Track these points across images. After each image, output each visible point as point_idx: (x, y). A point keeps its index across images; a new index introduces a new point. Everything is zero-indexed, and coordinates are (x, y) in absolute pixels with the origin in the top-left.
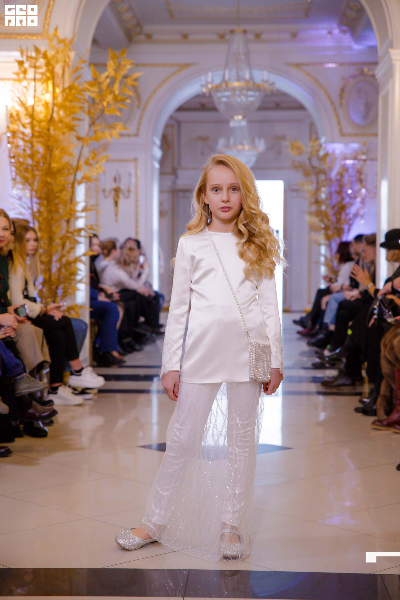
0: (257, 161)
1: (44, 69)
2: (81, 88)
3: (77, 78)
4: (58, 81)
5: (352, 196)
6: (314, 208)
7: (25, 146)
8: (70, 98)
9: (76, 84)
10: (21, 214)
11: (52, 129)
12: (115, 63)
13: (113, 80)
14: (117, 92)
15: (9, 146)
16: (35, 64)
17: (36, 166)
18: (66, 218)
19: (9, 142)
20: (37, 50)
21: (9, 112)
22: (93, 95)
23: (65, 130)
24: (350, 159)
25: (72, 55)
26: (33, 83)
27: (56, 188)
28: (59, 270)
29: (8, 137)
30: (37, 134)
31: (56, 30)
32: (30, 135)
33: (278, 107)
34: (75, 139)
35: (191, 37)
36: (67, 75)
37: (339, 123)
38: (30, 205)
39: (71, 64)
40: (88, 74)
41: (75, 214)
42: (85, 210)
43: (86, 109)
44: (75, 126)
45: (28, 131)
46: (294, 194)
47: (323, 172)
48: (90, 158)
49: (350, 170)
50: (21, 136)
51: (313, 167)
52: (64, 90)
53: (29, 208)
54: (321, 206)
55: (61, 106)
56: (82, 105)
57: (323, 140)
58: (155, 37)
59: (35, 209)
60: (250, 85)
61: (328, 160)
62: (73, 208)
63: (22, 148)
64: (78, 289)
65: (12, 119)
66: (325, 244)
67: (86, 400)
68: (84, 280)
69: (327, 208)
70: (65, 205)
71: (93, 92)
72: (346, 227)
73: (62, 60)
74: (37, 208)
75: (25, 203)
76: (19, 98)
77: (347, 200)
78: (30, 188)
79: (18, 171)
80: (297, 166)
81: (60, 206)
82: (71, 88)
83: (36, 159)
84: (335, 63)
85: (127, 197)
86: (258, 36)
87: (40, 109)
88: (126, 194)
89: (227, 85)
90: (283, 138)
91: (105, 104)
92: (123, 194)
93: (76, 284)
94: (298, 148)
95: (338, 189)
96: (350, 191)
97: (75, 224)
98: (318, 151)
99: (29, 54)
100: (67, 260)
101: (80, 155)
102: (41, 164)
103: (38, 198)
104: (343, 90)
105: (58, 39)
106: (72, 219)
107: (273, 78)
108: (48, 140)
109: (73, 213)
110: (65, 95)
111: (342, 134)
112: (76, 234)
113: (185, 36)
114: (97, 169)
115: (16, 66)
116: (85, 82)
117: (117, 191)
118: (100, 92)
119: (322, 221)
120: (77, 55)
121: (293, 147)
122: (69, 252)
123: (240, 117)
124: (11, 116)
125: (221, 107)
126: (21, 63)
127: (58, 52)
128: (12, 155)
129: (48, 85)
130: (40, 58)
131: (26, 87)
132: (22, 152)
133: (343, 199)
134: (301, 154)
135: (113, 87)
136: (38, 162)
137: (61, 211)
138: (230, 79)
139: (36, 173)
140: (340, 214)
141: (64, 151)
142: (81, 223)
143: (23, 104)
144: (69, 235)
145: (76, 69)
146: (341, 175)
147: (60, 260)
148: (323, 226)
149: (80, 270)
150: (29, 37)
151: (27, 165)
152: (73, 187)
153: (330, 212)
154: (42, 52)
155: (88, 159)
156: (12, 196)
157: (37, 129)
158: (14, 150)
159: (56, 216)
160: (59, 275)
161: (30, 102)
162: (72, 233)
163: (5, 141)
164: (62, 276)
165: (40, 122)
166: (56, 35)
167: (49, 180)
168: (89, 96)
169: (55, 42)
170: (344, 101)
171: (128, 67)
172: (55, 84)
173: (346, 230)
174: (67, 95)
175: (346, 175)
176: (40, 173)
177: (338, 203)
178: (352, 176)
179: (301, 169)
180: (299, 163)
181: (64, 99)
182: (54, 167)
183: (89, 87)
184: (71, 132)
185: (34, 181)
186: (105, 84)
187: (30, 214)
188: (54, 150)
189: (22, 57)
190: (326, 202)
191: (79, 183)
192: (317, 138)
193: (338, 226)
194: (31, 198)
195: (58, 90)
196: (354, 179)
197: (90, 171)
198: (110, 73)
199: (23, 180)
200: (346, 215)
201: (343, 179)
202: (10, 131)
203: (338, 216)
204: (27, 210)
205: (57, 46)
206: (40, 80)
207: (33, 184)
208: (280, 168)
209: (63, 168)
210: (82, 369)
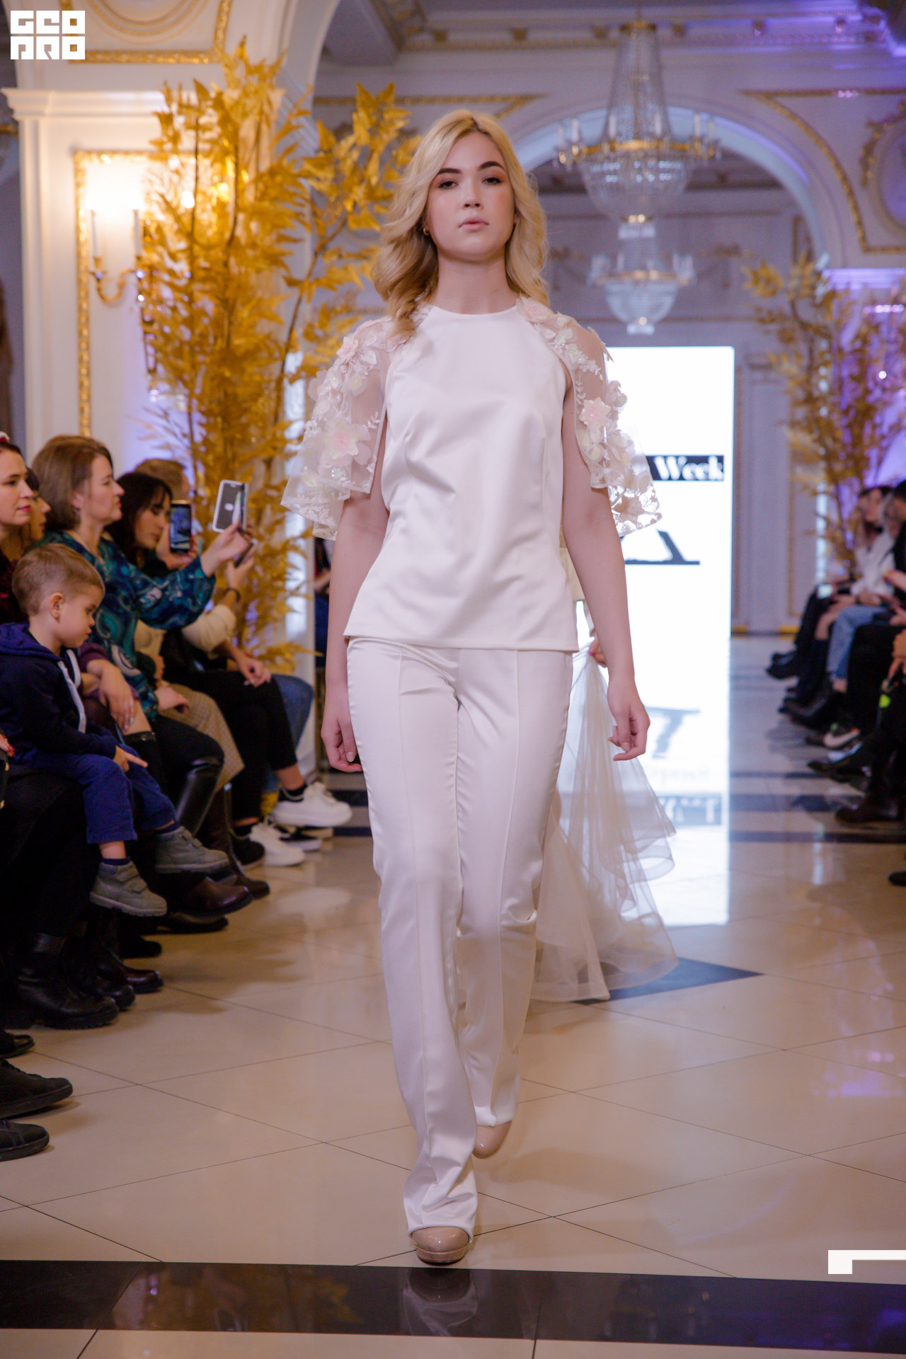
0: (677, 304)
1: (215, 132)
2: (295, 170)
3: (289, 150)
4: (246, 154)
5: (888, 385)
6: (802, 412)
7: (175, 300)
9: (285, 162)
10: (167, 447)
11: (232, 261)
12: (369, 116)
13: (366, 154)
14: (374, 180)
15: (141, 298)
16: (197, 120)
17: (200, 344)
18: (265, 456)
19: (140, 293)
20: (201, 90)
21: (141, 225)
22: (323, 187)
23: (262, 264)
24: (883, 304)
25: (277, 97)
26: (192, 160)
27: (241, 391)
29: (139, 279)
30: (201, 274)
31: (242, 44)
32: (187, 274)
33: (723, 182)
34: (283, 284)
35: (533, 36)
36: (265, 142)
37: (860, 223)
38: (186, 430)
39: (273, 117)
40: (311, 136)
41: (284, 447)
43: (308, 218)
44: (283, 254)
45: (182, 267)
46: (759, 374)
47: (823, 332)
48: (316, 324)
49: (884, 329)
50: (166, 277)
51: (804, 326)
52: (259, 178)
53: (184, 435)
54: (819, 409)
55: (255, 213)
56: (298, 209)
57: (822, 261)
58: (454, 37)
59: (198, 438)
60: (665, 147)
61: (834, 306)
62: (278, 435)
63: (171, 303)
64: (292, 610)
65: (148, 239)
66: (825, 493)
67: (307, 852)
68: (303, 590)
69: (830, 412)
70: (263, 428)
71: (323, 181)
72: (873, 454)
73: (256, 111)
74: (201, 434)
75: (176, 424)
76: (162, 196)
77: (877, 393)
78: (186, 391)
79: (160, 355)
80: (767, 319)
81: (253, 430)
82: (272, 172)
83: (199, 329)
86: (680, 31)
87: (208, 218)
89: (613, 149)
90: (734, 250)
91: (349, 206)
93: (286, 598)
94: (768, 281)
95: (855, 370)
96: (882, 375)
97: (283, 468)
98: (813, 288)
99: (185, 99)
100: (267, 546)
101: (295, 317)
102: (211, 340)
103: (203, 413)
104: (868, 150)
105: (247, 65)
106: (277, 459)
108: (226, 287)
109: (278, 445)
110: (261, 186)
111: (868, 249)
113: (520, 35)
115: (155, 125)
116: (306, 158)
118: (338, 178)
119: (820, 440)
120: (287, 96)
121: (757, 279)
122: (271, 530)
123: (641, 218)
124: (146, 232)
125: (600, 197)
126: (166, 119)
127: (245, 94)
128: (147, 318)
129: (224, 164)
130: (207, 107)
131: (177, 172)
132: (169, 312)
133: (868, 392)
134: (774, 293)
135: (366, 168)
136: (203, 335)
137: (253, 440)
138: (619, 135)
139: (200, 358)
140: (862, 426)
141: (259, 311)
143: (169, 208)
144: (273, 493)
145: (287, 130)
146: (863, 339)
148: (822, 451)
149: (293, 568)
150: (184, 60)
151: (182, 343)
152: (279, 389)
153: (839, 421)
154: (213, 94)
155: (311, 326)
156: (147, 410)
157: (201, 262)
158: (151, 307)
159: (243, 452)
161: (187, 201)
162: (277, 488)
163: (132, 288)
164: (255, 581)
165: (208, 247)
166: (241, 57)
167: (227, 374)
168: (313, 189)
169: (240, 71)
170: (870, 175)
171: (400, 124)
172: (240, 162)
173: (874, 461)
174: (266, 187)
175: (874, 339)
176: (207, 359)
177: (858, 400)
178: (889, 342)
179: (774, 327)
180: (770, 313)
181: (259, 195)
182: (239, 346)
183: (313, 170)
184: (274, 268)
185: (196, 375)
186: (349, 163)
187: (188, 448)
188: (239, 307)
189: (169, 106)
190: (831, 399)
191: (293, 379)
192: (810, 257)
193: (857, 452)
194: (190, 414)
195: (246, 177)
196: (893, 348)
197: (316, 352)
198: (359, 138)
199: (171, 376)
200: (875, 427)
201: (867, 349)
202: (144, 266)
203: (857, 430)
204: (180, 440)
205: (244, 81)
206: (207, 155)
207: (193, 381)
208: (727, 319)
209: (257, 348)
210: (304, 787)
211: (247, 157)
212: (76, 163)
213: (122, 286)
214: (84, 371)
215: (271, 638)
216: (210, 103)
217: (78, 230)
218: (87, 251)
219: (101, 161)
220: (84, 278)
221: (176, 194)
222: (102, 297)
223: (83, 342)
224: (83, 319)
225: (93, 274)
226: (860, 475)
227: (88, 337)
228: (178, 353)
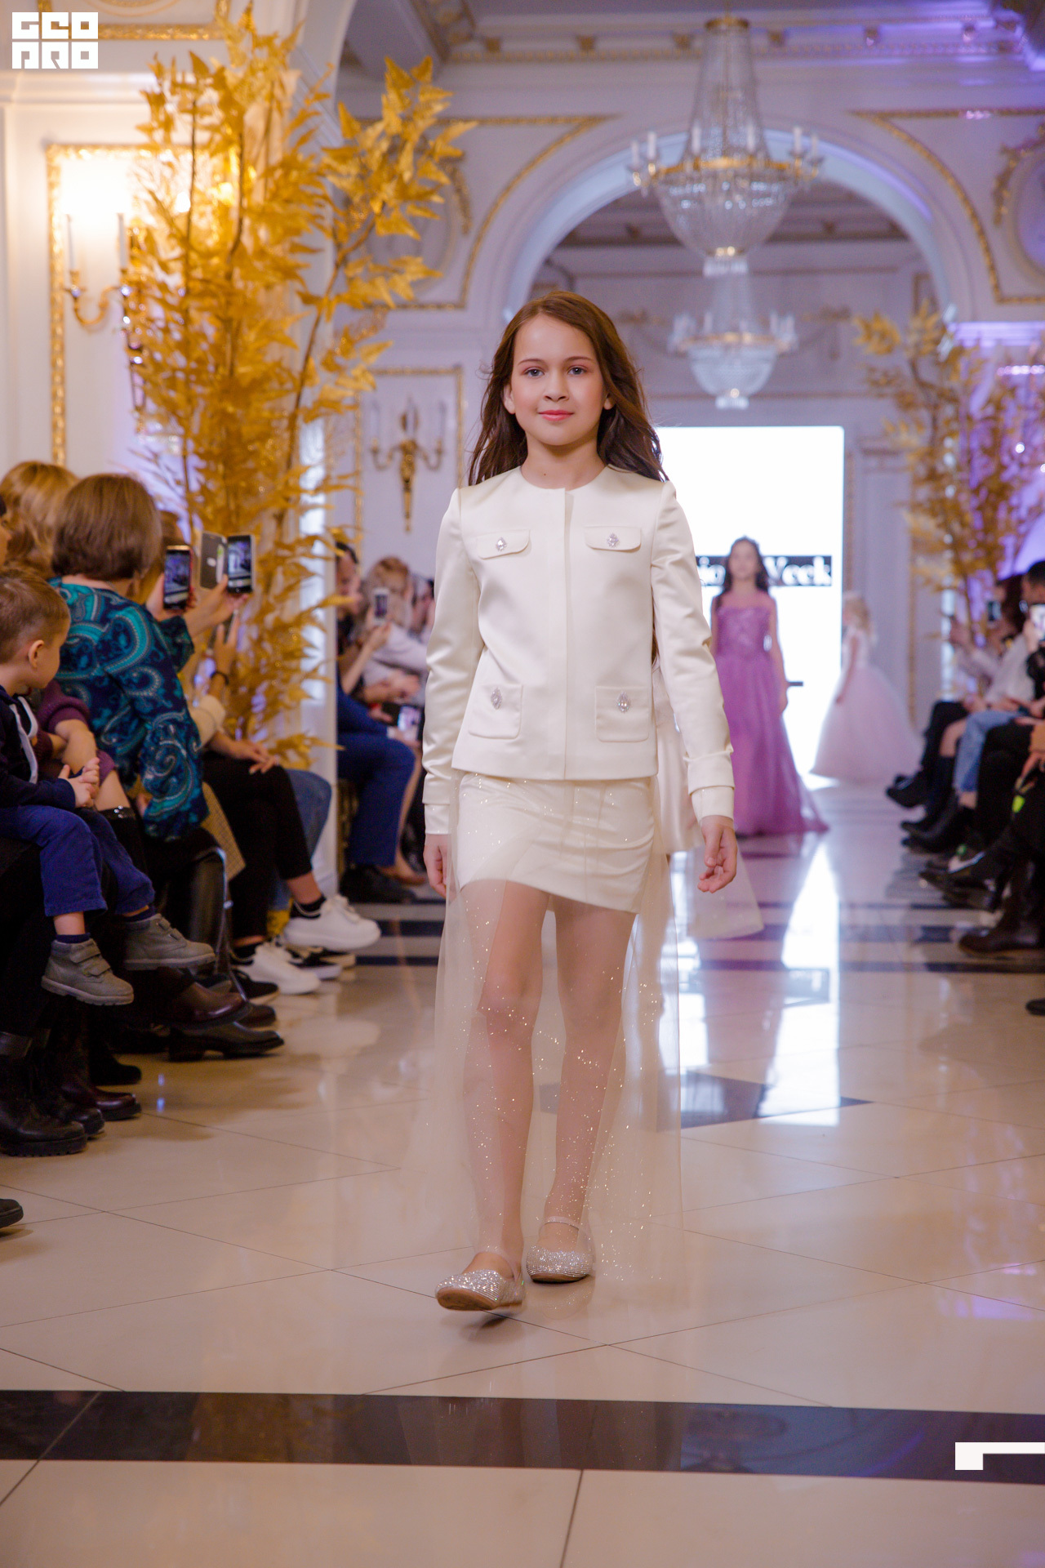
0: (775, 376)
1: (217, 116)
2: (312, 165)
4: (254, 149)
5: (1026, 459)
6: (924, 492)
7: (167, 322)
8: (285, 194)
9: (301, 156)
11: (237, 272)
12: (401, 98)
13: (398, 144)
14: (407, 176)
15: (127, 320)
16: (194, 103)
17: (197, 372)
18: (275, 509)
19: (126, 313)
20: (199, 66)
21: (128, 234)
22: (346, 184)
23: (272, 278)
24: (1020, 364)
25: (291, 79)
26: (189, 156)
27: (247, 431)
28: (258, 642)
29: (125, 297)
30: (197, 287)
31: (248, 12)
32: (182, 292)
33: (830, 232)
34: (297, 301)
35: (603, 45)
36: (277, 134)
37: (993, 268)
38: (181, 476)
39: (286, 105)
40: (331, 132)
41: (299, 498)
42: (323, 487)
43: (328, 222)
44: (298, 267)
45: (175, 280)
46: (873, 462)
47: (950, 397)
48: (338, 351)
49: (1021, 392)
50: (158, 294)
51: (923, 385)
52: (268, 172)
53: (178, 483)
54: (943, 488)
55: (262, 215)
56: (316, 210)
57: (949, 314)
58: (508, 47)
59: (194, 486)
60: (758, 165)
61: (962, 364)
62: (292, 482)
63: (161, 324)
64: (308, 696)
65: (135, 251)
66: (952, 588)
67: (326, 980)
68: (323, 672)
69: (958, 492)
70: (272, 476)
71: (344, 179)
72: (1009, 542)
73: (265, 92)
74: (198, 481)
75: (168, 469)
76: (152, 193)
77: (1014, 469)
78: (181, 430)
79: (149, 386)
80: (880, 384)
81: (260, 476)
82: (287, 165)
83: (196, 354)
84: (982, 110)
85: (436, 468)
86: (778, 39)
87: (207, 224)
88: (433, 460)
89: (696, 167)
90: (844, 313)
91: (376, 207)
92: (426, 459)
93: (301, 681)
94: (883, 336)
95: (987, 441)
96: (1020, 448)
97: (297, 524)
98: (937, 342)
99: (179, 79)
100: (278, 620)
101: (312, 342)
102: (211, 368)
103: (201, 456)
104: (1003, 180)
105: (254, 36)
106: (291, 513)
107: (817, 146)
108: (228, 303)
109: (293, 496)
110: (271, 186)
111: (1002, 299)
112: (300, 550)
113: (587, 43)
114: (356, 379)
115: (144, 111)
116: (325, 149)
117: (409, 451)
118: (364, 175)
119: (945, 526)
120: (303, 79)
121: (869, 332)
122: (282, 598)
123: (731, 251)
124: (133, 243)
125: (681, 226)
126: (156, 100)
127: (252, 71)
128: (134, 345)
129: (227, 160)
130: (206, 86)
131: (170, 166)
132: (160, 335)
133: (1003, 467)
134: (890, 350)
135: (397, 162)
136: (201, 362)
137: (261, 489)
138: (704, 150)
139: (198, 389)
140: (995, 508)
141: (268, 332)
142: (313, 522)
143: (162, 209)
144: (285, 553)
145: (301, 118)
146: (998, 405)
147: (259, 619)
148: (948, 539)
149: (311, 646)
150: (179, 35)
151: (174, 370)
152: (292, 427)
153: (967, 502)
154: (213, 70)
155: (331, 353)
156: (133, 452)
157: (198, 273)
158: (138, 331)
159: (248, 505)
160: (258, 658)
161: (181, 206)
162: (290, 548)
163: (116, 307)
164: (264, 661)
165: (208, 255)
166: (247, 26)
167: (230, 409)
168: (334, 188)
169: (245, 44)
170: (1004, 210)
171: (438, 108)
172: (246, 156)
173: (1010, 551)
174: (278, 187)
175: (1009, 404)
176: (207, 391)
177: (989, 478)
178: (1027, 408)
179: (889, 390)
180: (885, 374)
181: (268, 196)
182: (244, 375)
183: (334, 164)
184: (289, 282)
185: (192, 412)
186: (377, 154)
187: (182, 497)
188: (245, 329)
189: (160, 85)
190: (957, 476)
191: (311, 417)
192: (935, 307)
193: (990, 539)
194: (185, 457)
195: (252, 174)
196: (1032, 415)
197: (337, 384)
198: (388, 125)
199: (163, 410)
200: (1011, 509)
201: (1002, 416)
202: (130, 283)
203: (989, 513)
204: (172, 489)
205: (250, 56)
206: (206, 146)
207: (188, 418)
208: (834, 395)
209: (266, 378)
210: (322, 900)
211: (255, 151)
212: (49, 160)
213: (104, 307)
214: (58, 410)
215: (283, 729)
216: (209, 81)
217: (51, 240)
218: (62, 265)
219: (80, 157)
220: (58, 298)
221: (168, 191)
222: (80, 319)
223: (57, 372)
224: (57, 346)
225: (69, 291)
226: (992, 565)
227: (63, 368)
228: (172, 383)
